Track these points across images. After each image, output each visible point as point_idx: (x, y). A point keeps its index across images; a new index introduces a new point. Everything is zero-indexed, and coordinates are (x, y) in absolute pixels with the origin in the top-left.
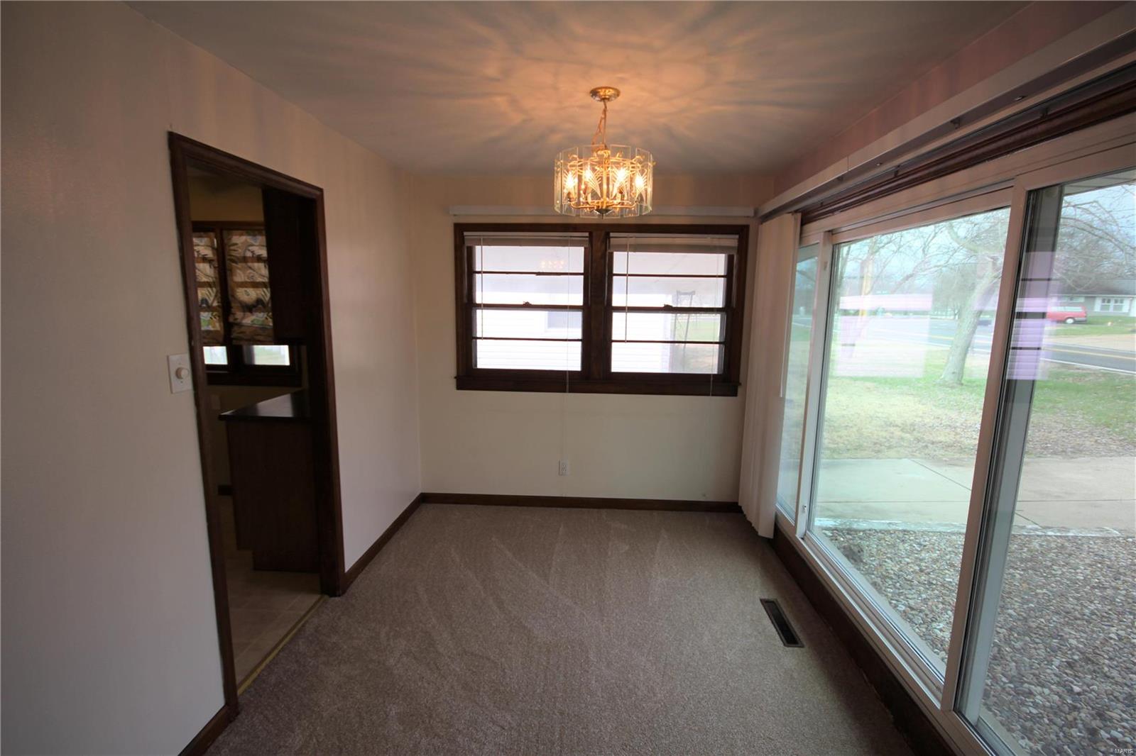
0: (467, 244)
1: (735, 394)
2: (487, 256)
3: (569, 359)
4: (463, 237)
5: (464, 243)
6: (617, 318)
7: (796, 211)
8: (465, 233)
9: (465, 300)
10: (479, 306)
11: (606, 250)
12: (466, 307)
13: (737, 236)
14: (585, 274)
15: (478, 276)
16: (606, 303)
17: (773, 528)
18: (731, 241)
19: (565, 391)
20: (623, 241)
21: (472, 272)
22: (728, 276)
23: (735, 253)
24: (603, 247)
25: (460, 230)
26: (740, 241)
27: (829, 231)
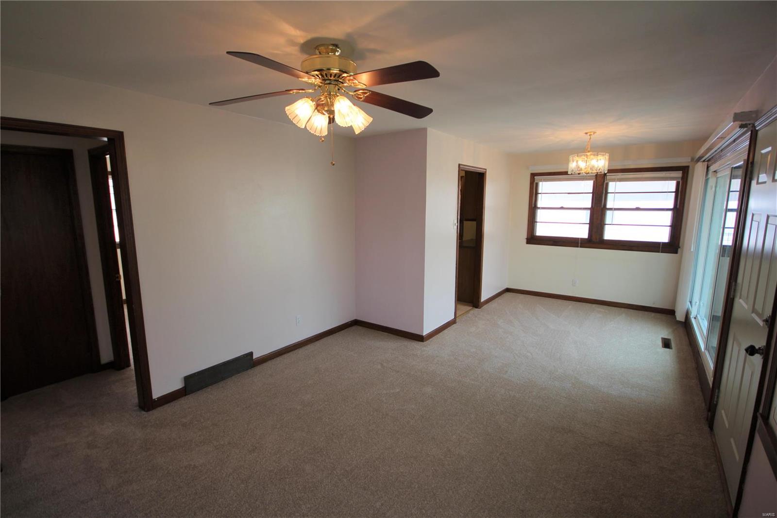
0: (536, 181)
1: (676, 252)
2: (544, 186)
3: (583, 233)
4: (534, 179)
5: (534, 181)
6: (609, 213)
7: (704, 161)
8: (535, 177)
9: (533, 206)
10: (539, 208)
11: (604, 181)
12: (533, 209)
13: (681, 172)
14: (593, 193)
15: (539, 195)
16: (602, 206)
17: (684, 317)
18: (679, 174)
19: (578, 247)
20: (613, 177)
21: (537, 194)
22: (677, 192)
23: (680, 180)
24: (602, 181)
25: (533, 175)
26: (683, 174)
27: (715, 171)
